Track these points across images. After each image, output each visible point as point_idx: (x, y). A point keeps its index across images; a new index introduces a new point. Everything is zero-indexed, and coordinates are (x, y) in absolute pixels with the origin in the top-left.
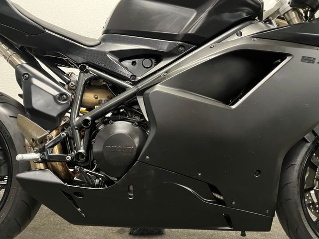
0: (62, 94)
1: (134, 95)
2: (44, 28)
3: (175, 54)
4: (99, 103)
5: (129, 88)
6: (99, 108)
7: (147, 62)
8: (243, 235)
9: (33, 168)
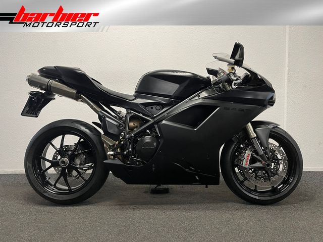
0: (120, 124)
1: (153, 124)
2: (110, 94)
3: (171, 104)
4: (136, 127)
5: (151, 121)
6: (136, 130)
7: (158, 107)
8: (207, 187)
9: (108, 158)
